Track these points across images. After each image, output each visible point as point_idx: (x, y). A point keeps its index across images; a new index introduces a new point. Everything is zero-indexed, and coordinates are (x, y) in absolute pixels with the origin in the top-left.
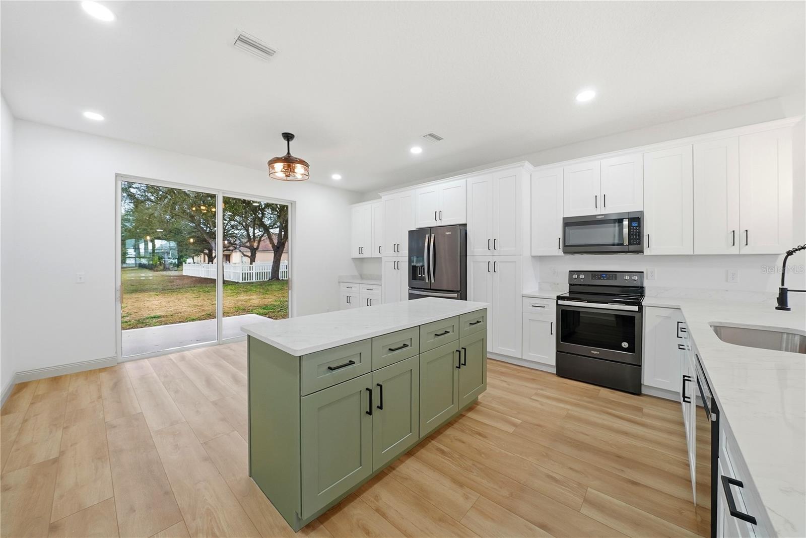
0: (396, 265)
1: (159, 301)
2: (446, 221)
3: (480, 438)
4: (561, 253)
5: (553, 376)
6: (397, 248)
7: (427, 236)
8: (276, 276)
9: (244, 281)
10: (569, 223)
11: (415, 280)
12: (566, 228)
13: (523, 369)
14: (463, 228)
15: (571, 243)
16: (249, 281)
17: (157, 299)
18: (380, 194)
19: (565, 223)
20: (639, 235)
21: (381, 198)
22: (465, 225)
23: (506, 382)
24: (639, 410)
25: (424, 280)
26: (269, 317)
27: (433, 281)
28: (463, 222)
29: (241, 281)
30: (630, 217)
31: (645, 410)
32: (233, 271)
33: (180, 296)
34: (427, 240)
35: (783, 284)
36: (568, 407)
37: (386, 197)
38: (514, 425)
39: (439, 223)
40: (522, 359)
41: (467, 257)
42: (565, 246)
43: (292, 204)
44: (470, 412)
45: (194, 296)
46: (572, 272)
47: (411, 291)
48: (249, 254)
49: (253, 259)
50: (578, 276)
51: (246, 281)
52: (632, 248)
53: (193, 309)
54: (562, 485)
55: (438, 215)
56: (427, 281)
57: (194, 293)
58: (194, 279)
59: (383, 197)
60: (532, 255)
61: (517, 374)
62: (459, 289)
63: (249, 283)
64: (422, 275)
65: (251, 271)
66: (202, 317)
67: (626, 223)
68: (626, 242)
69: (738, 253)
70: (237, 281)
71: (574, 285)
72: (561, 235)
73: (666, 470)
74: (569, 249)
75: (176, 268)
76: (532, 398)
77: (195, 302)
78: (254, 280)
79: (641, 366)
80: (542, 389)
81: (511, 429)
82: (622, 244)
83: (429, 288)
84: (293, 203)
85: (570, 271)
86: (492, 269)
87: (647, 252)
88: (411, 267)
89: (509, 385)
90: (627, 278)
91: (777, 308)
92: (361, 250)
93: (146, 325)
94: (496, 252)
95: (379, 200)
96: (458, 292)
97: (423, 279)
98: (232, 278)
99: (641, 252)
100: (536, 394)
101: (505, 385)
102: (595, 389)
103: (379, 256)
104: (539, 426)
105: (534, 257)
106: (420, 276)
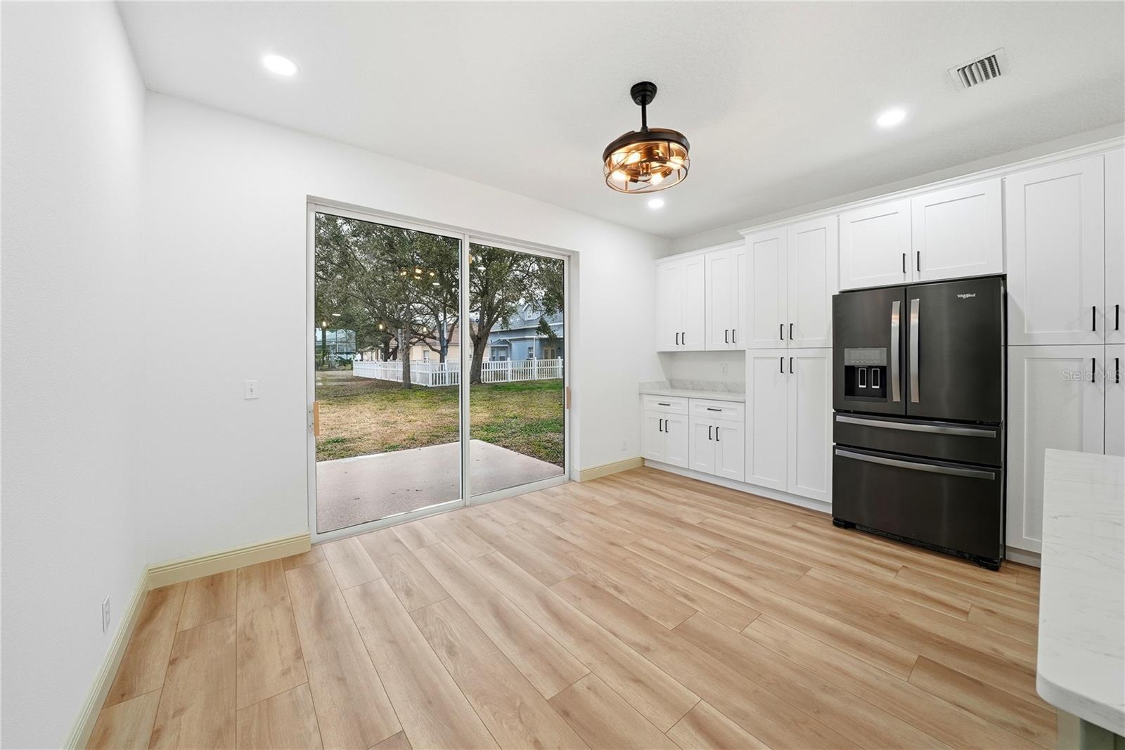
0: (787, 366)
1: (335, 414)
6: (787, 332)
7: (898, 302)
8: (477, 378)
9: (434, 385)
11: (853, 395)
16: (441, 385)
17: (333, 410)
18: (742, 232)
21: (744, 238)
25: (886, 397)
26: (504, 447)
27: (915, 398)
28: (996, 271)
29: (430, 385)
32: (420, 371)
33: (360, 407)
37: (752, 237)
39: (911, 278)
43: (569, 257)
45: (379, 407)
47: (840, 418)
48: (439, 348)
49: (443, 354)
51: (437, 385)
53: (386, 428)
55: (910, 259)
56: (897, 398)
57: (376, 402)
58: (369, 382)
59: (747, 237)
63: (442, 388)
64: (881, 387)
65: (444, 372)
66: (404, 443)
70: (424, 385)
75: (343, 367)
77: (382, 417)
78: (447, 384)
83: (904, 414)
84: (573, 255)
88: (843, 370)
92: (680, 338)
93: (330, 454)
95: (741, 242)
96: (998, 425)
97: (873, 394)
98: (418, 380)
103: (730, 347)
106: (865, 387)
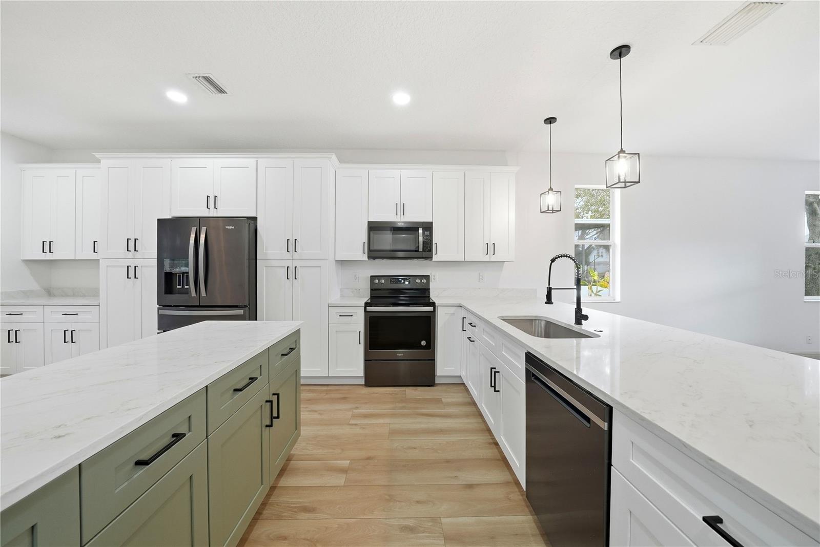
0: (132, 273)
2: (224, 211)
3: (307, 515)
4: (365, 258)
5: (361, 387)
6: (132, 245)
7: (194, 230)
10: (374, 228)
11: (171, 293)
12: (371, 232)
13: (330, 388)
14: (253, 222)
15: (376, 248)
18: (98, 155)
19: (370, 227)
20: (430, 244)
21: (98, 161)
22: (254, 219)
23: (316, 411)
24: (438, 401)
25: (188, 294)
27: (203, 294)
28: (252, 214)
30: (424, 226)
31: (443, 400)
34: (193, 237)
35: (549, 285)
36: (387, 420)
37: (108, 162)
38: (344, 471)
39: (213, 213)
40: (328, 377)
41: (258, 260)
42: (370, 250)
44: (281, 477)
46: (373, 278)
47: (162, 312)
50: (379, 281)
52: (425, 254)
54: (418, 533)
55: (211, 200)
56: (194, 294)
59: (102, 161)
60: (336, 259)
61: (326, 396)
62: (247, 303)
64: (183, 286)
67: (421, 231)
68: (421, 249)
69: (489, 260)
71: (375, 290)
72: (365, 239)
73: (482, 457)
74: (374, 254)
76: (350, 423)
79: (434, 360)
80: (357, 408)
81: (340, 480)
82: (417, 251)
83: (197, 304)
85: (371, 276)
86: (291, 275)
87: (435, 258)
88: (163, 275)
89: (321, 414)
90: (418, 281)
91: (546, 303)
92: (47, 246)
94: (296, 255)
95: (96, 165)
96: (245, 306)
97: (187, 292)
99: (430, 258)
100: (354, 417)
101: (316, 416)
102: (400, 391)
103: (94, 256)
104: (369, 458)
105: (336, 261)
106: (181, 287)
